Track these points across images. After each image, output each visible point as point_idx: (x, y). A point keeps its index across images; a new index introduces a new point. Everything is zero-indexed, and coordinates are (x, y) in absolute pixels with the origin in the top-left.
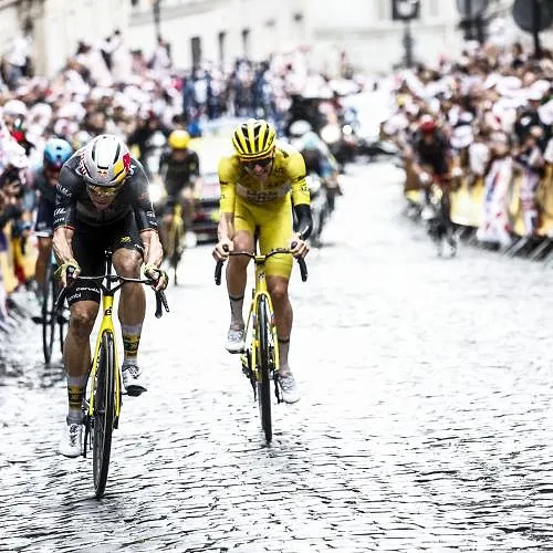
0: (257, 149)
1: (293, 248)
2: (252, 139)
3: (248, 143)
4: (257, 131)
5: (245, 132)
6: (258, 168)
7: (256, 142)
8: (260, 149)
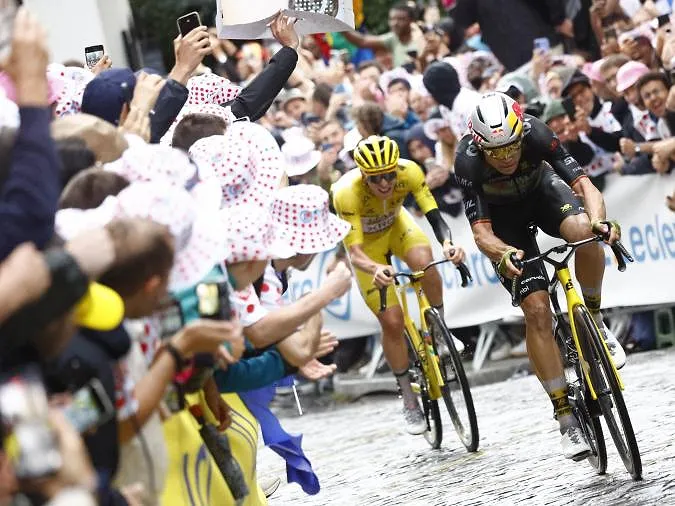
0: (383, 162)
1: (452, 255)
2: (378, 152)
3: (374, 157)
4: (381, 144)
5: (370, 147)
6: (384, 182)
7: (383, 155)
8: (387, 162)
